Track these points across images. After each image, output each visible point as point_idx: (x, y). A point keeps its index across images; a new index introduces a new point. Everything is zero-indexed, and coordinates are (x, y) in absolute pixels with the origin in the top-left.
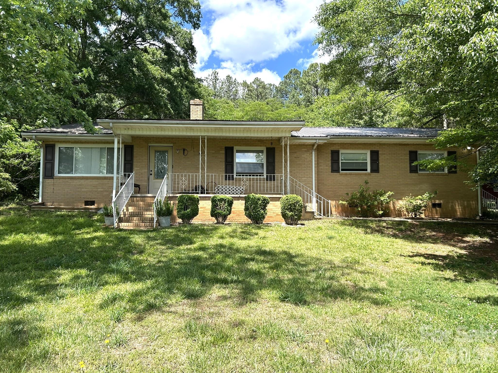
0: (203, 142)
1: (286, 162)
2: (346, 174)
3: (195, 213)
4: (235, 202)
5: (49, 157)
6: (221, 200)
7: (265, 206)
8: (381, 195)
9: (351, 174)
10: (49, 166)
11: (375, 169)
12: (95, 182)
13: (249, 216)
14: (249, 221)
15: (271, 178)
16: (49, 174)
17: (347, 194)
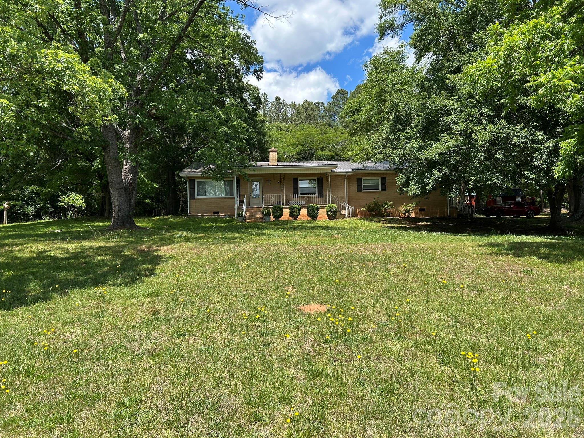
0: (282, 177)
1: (329, 186)
2: (366, 192)
3: (282, 215)
4: (302, 209)
5: (192, 187)
6: (295, 208)
7: (318, 211)
8: (386, 204)
9: (369, 192)
10: (192, 192)
11: (384, 189)
12: (219, 201)
13: (309, 216)
14: (309, 218)
15: (321, 196)
16: (193, 197)
17: (366, 204)
